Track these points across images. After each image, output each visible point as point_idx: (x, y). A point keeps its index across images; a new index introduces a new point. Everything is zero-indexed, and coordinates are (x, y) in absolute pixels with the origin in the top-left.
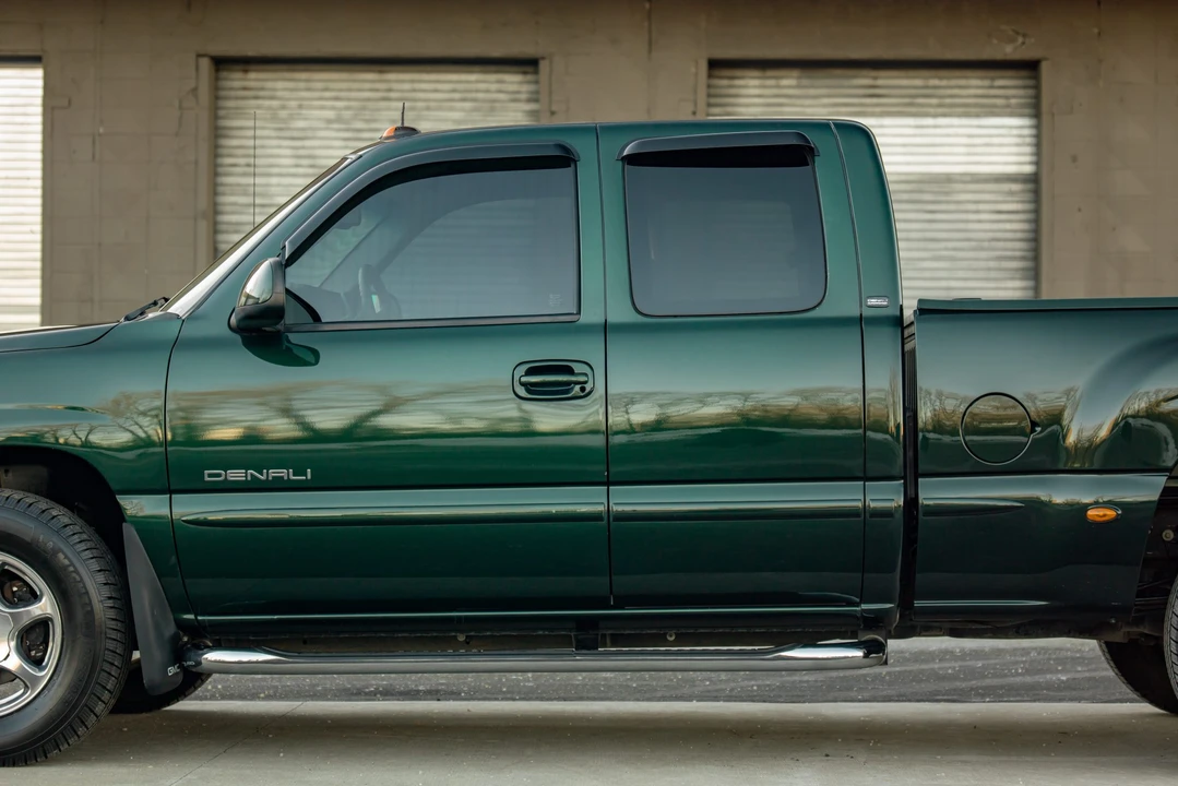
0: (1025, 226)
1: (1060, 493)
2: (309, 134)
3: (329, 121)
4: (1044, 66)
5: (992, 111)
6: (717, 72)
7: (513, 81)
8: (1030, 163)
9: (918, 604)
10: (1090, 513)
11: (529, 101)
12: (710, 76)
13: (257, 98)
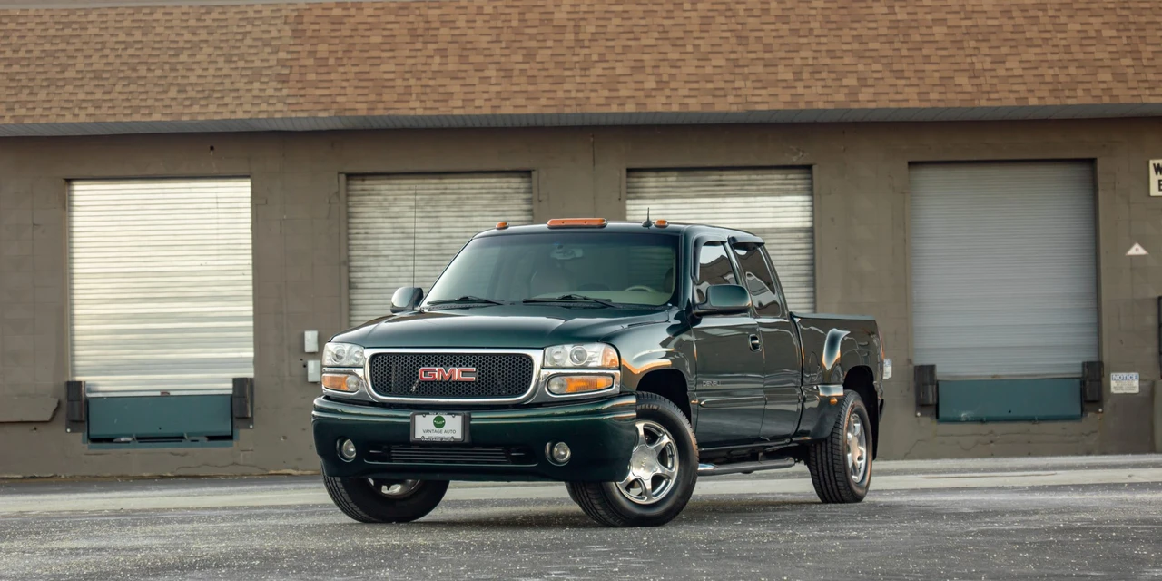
0: (807, 257)
2: (401, 214)
3: (411, 207)
4: (815, 169)
5: (787, 193)
6: (632, 174)
7: (516, 182)
8: (810, 221)
11: (525, 193)
12: (628, 177)
13: (370, 195)
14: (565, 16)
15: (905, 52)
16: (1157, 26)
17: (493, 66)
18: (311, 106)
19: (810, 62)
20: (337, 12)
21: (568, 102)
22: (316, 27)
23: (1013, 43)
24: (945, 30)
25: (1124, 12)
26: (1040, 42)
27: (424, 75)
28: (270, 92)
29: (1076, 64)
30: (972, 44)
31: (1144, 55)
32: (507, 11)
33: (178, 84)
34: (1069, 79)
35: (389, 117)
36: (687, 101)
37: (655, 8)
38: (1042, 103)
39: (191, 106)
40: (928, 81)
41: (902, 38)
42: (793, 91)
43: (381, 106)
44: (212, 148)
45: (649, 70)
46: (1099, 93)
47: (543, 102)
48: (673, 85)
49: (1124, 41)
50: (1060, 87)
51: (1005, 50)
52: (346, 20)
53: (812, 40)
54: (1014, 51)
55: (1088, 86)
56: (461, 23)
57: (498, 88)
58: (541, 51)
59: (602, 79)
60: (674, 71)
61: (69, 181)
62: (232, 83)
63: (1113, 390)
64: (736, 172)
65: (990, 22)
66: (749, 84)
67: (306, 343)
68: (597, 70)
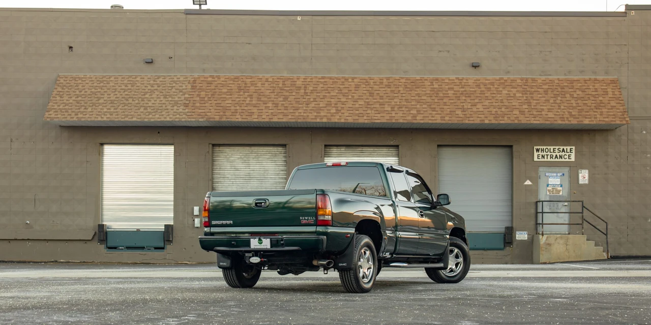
2: (234, 161)
3: (238, 158)
4: (400, 146)
5: (389, 156)
6: (327, 147)
7: (280, 149)
11: (284, 154)
12: (325, 148)
13: (222, 153)
14: (301, 83)
15: (436, 101)
16: (538, 93)
17: (271, 102)
18: (197, 116)
19: (398, 104)
20: (210, 79)
21: (300, 117)
22: (201, 85)
23: (480, 98)
24: (453, 92)
25: (525, 87)
26: (491, 98)
27: (243, 105)
28: (181, 110)
29: (505, 107)
30: (464, 98)
31: (533, 104)
32: (278, 80)
33: (144, 106)
34: (502, 113)
35: (228, 121)
36: (347, 118)
37: (337, 81)
38: (490, 122)
39: (149, 115)
40: (445, 112)
41: (435, 95)
42: (390, 115)
43: (224, 117)
44: (159, 133)
45: (333, 105)
46: (513, 119)
47: (290, 117)
48: (342, 111)
49: (525, 98)
50: (498, 116)
51: (476, 101)
52: (213, 82)
53: (399, 95)
54: (480, 101)
55: (509, 116)
56: (259, 85)
57: (272, 111)
58: (290, 97)
59: (314, 109)
60: (343, 106)
61: (102, 144)
62: (166, 106)
63: (517, 238)
65: (471, 90)
66: (373, 112)
67: (194, 211)
68: (313, 105)
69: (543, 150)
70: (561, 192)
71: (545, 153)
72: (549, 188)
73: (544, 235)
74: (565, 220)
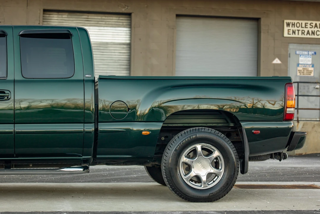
0: (127, 57)
1: (135, 127)
4: (133, 15)
5: (119, 26)
6: (46, 13)
8: (129, 40)
9: (98, 156)
10: (143, 132)
12: (44, 14)
64: (96, 15)
69: (294, 25)
70: (313, 72)
71: (296, 28)
72: (299, 68)
73: (300, 122)
74: (316, 105)
